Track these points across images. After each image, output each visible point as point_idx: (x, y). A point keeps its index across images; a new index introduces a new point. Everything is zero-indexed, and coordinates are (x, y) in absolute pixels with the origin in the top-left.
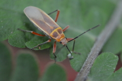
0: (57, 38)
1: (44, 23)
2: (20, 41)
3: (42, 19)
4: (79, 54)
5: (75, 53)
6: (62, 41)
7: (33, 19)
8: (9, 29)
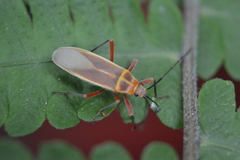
0: (128, 89)
1: (98, 72)
2: (67, 114)
3: (90, 66)
4: (167, 97)
5: (161, 98)
6: (138, 93)
7: (75, 71)
8: (39, 99)
